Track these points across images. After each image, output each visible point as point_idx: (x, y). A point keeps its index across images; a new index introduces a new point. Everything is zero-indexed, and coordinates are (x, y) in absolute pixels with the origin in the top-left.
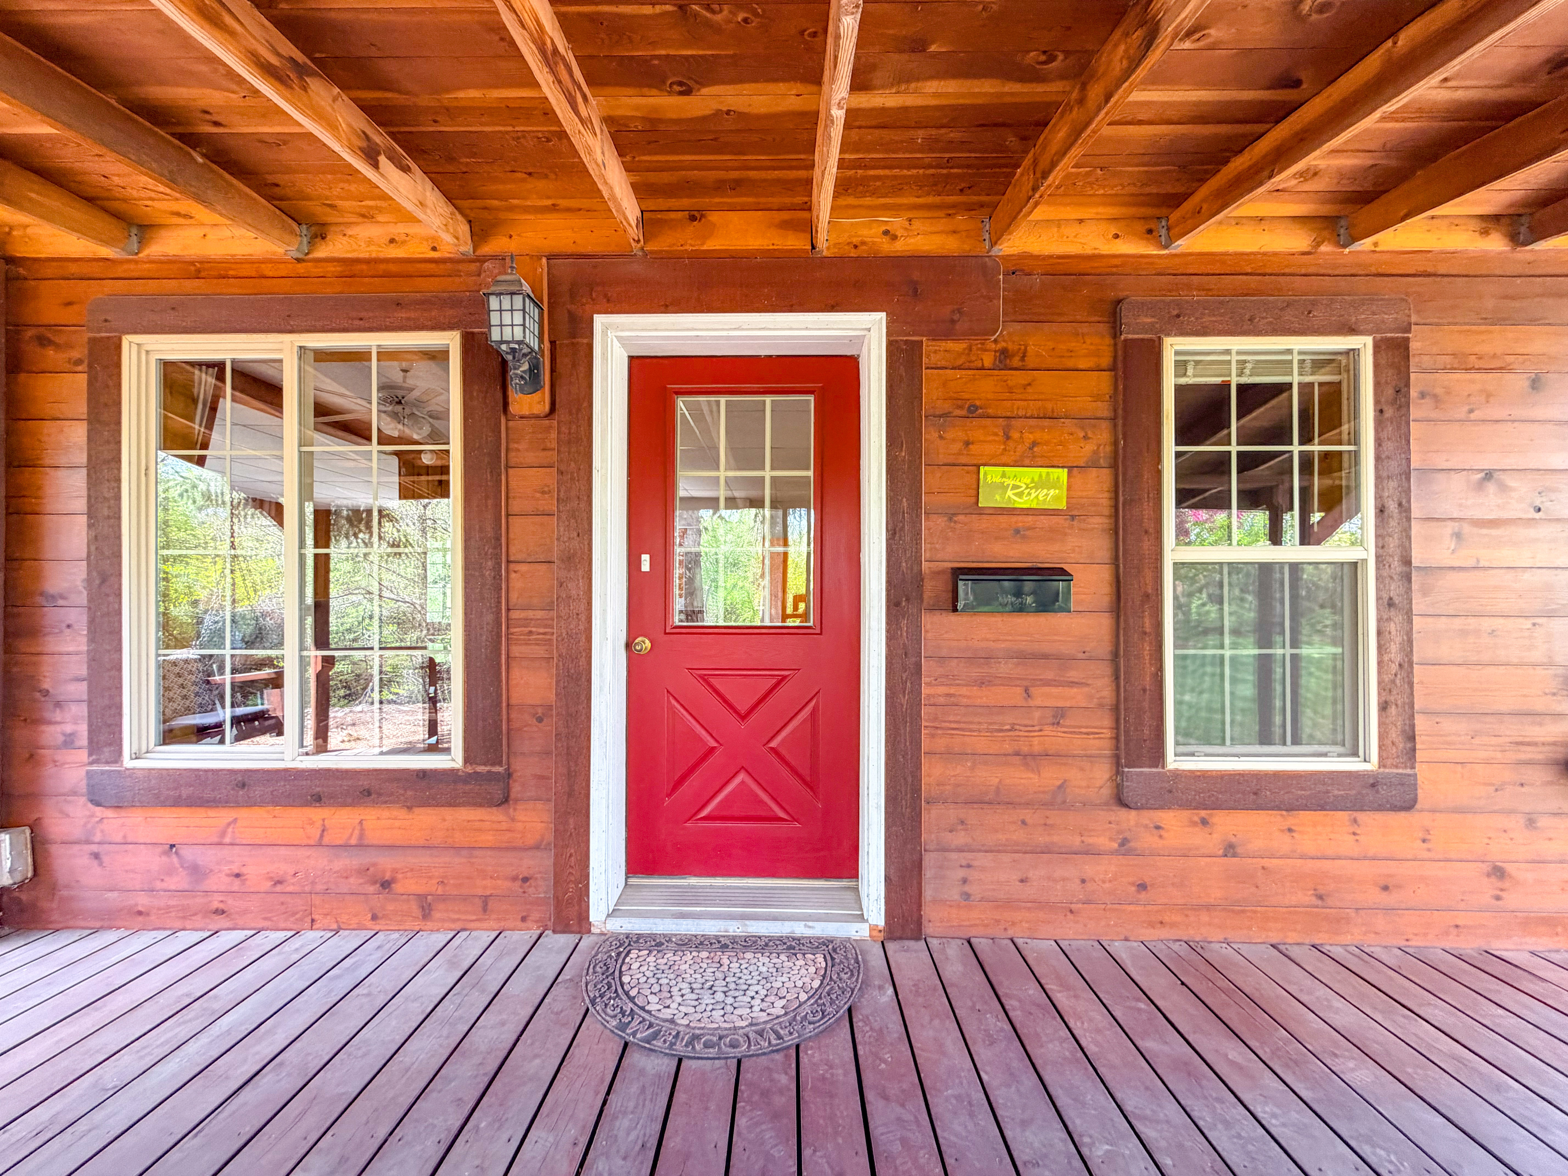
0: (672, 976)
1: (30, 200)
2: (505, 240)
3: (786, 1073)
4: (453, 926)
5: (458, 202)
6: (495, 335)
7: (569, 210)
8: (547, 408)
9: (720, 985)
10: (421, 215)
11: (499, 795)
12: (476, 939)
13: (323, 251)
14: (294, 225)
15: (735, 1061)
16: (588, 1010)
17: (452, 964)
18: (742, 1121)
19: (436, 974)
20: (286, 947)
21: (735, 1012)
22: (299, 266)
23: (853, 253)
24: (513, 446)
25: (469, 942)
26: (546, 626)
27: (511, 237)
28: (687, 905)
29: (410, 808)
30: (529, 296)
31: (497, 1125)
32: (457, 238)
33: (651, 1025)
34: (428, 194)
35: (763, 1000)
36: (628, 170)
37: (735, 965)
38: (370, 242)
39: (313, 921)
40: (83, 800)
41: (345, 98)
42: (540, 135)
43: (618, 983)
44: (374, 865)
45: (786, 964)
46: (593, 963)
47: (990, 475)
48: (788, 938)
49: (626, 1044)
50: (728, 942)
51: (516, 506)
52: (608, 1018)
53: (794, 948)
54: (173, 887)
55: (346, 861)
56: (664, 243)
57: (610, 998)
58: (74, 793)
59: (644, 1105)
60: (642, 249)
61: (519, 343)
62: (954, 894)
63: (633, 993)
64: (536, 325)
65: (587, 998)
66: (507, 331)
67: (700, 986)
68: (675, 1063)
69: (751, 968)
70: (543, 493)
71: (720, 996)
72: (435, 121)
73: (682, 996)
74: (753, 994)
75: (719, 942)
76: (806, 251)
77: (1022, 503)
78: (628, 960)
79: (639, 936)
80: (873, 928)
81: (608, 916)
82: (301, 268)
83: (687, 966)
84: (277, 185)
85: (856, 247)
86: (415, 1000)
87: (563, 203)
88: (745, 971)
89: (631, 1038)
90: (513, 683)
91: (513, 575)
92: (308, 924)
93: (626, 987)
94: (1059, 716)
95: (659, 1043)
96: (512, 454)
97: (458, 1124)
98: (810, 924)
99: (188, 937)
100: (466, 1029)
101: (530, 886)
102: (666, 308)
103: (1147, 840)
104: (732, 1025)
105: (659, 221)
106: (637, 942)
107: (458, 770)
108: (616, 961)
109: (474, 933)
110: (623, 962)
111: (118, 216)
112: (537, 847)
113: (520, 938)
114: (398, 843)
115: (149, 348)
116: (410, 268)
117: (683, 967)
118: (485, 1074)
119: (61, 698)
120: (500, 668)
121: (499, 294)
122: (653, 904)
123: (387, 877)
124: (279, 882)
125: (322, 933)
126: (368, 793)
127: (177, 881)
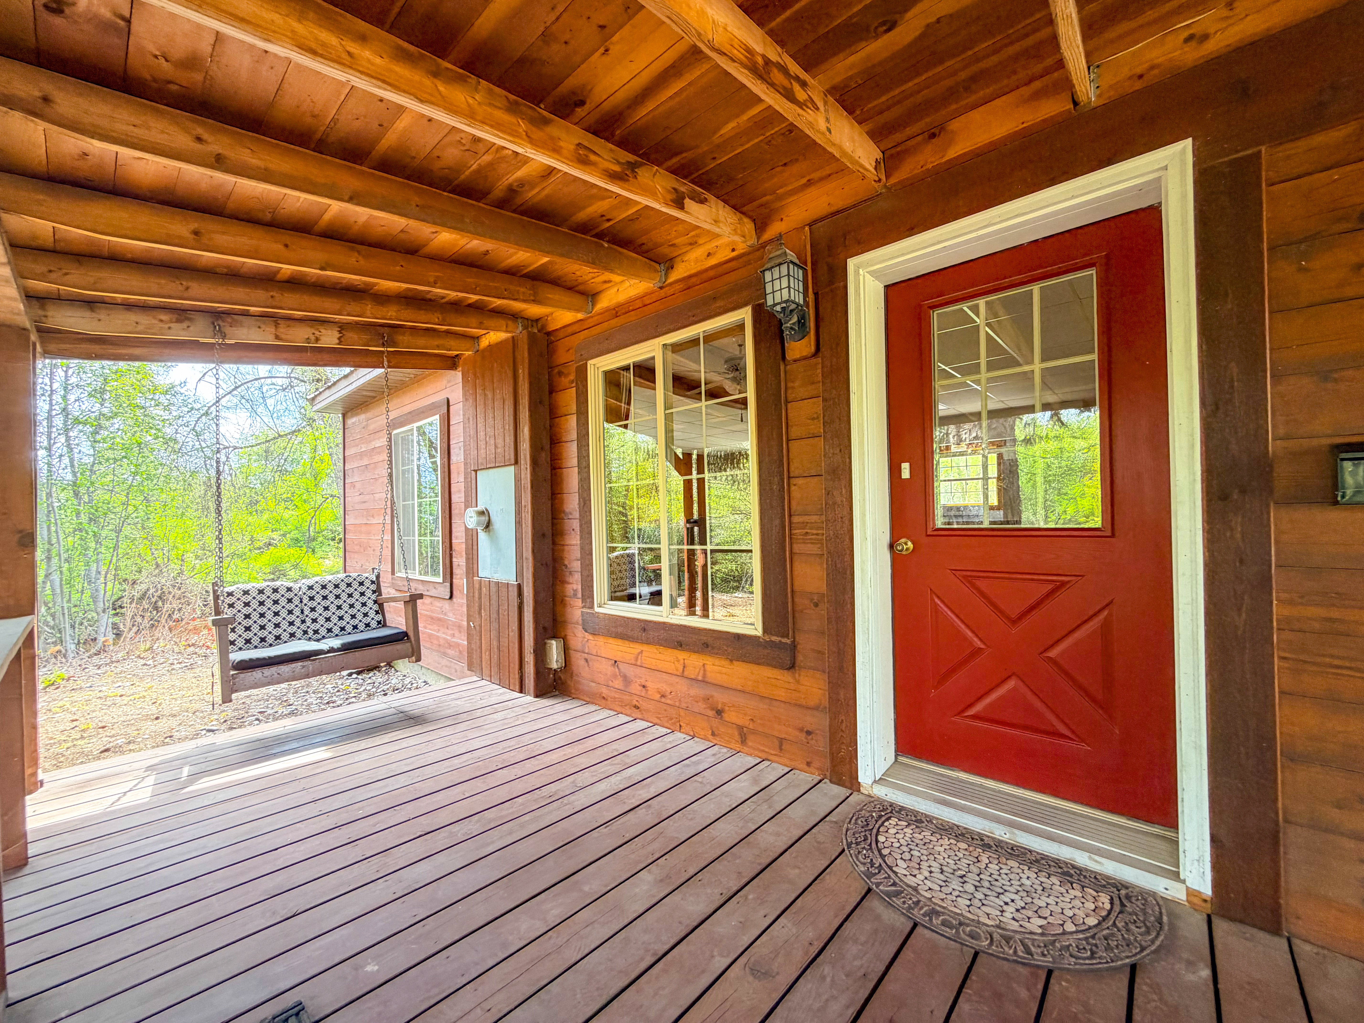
0: (925, 852)
1: (548, 298)
2: (779, 223)
3: (1028, 990)
4: (760, 755)
5: (745, 209)
6: (770, 302)
7: (821, 179)
8: (813, 349)
9: (972, 878)
10: (717, 230)
11: (788, 662)
12: (774, 769)
13: (674, 276)
14: (657, 266)
15: (973, 951)
16: (843, 850)
17: (755, 781)
18: (964, 1006)
19: (743, 784)
20: (665, 738)
21: (983, 908)
22: (662, 291)
23: (1138, 85)
24: (790, 385)
25: (769, 769)
26: (817, 529)
27: (782, 220)
28: (950, 795)
29: (731, 661)
30: (792, 262)
31: (759, 901)
32: (744, 237)
33: (894, 884)
34: (720, 212)
35: (1017, 910)
36: (860, 123)
37: (993, 867)
38: (697, 260)
39: (680, 726)
40: (581, 627)
41: (661, 171)
42: (783, 131)
43: (874, 839)
44: (712, 696)
45: (1057, 887)
46: (855, 816)
48: (1066, 864)
49: (869, 890)
50: (992, 844)
51: (795, 432)
52: (857, 862)
53: (1071, 876)
54: (616, 687)
55: (696, 691)
56: (906, 171)
57: (864, 848)
58: (578, 623)
59: (873, 944)
60: (885, 186)
61: (786, 302)
63: (885, 852)
64: (801, 284)
65: (844, 841)
66: (778, 295)
67: (951, 871)
68: (910, 925)
69: (1012, 876)
70: (813, 419)
71: (969, 888)
72: (714, 158)
73: (931, 872)
74: (1008, 900)
75: (982, 840)
76: (1069, 111)
78: (886, 824)
79: (902, 808)
80: (1191, 893)
81: (875, 781)
82: (662, 293)
83: (942, 849)
84: (643, 244)
85: (1141, 76)
86: (726, 796)
87: (816, 175)
88: (1004, 876)
89: (874, 886)
90: (795, 573)
91: (793, 488)
92: (678, 728)
93: (880, 845)
95: (898, 902)
96: (789, 391)
97: (735, 889)
98: (1096, 858)
99: (623, 718)
100: (754, 828)
101: (812, 739)
102: (912, 230)
104: (976, 918)
105: (898, 153)
106: (899, 812)
107: (759, 637)
108: (877, 821)
109: (774, 765)
110: (882, 824)
111: (582, 293)
112: (816, 708)
113: (805, 778)
114: (725, 685)
115: (597, 366)
116: (720, 270)
117: (938, 848)
118: (759, 864)
119: (572, 570)
120: (785, 561)
121: (770, 269)
122: (918, 784)
123: (720, 707)
124: (663, 696)
125: (685, 736)
126: (706, 645)
127: (618, 683)
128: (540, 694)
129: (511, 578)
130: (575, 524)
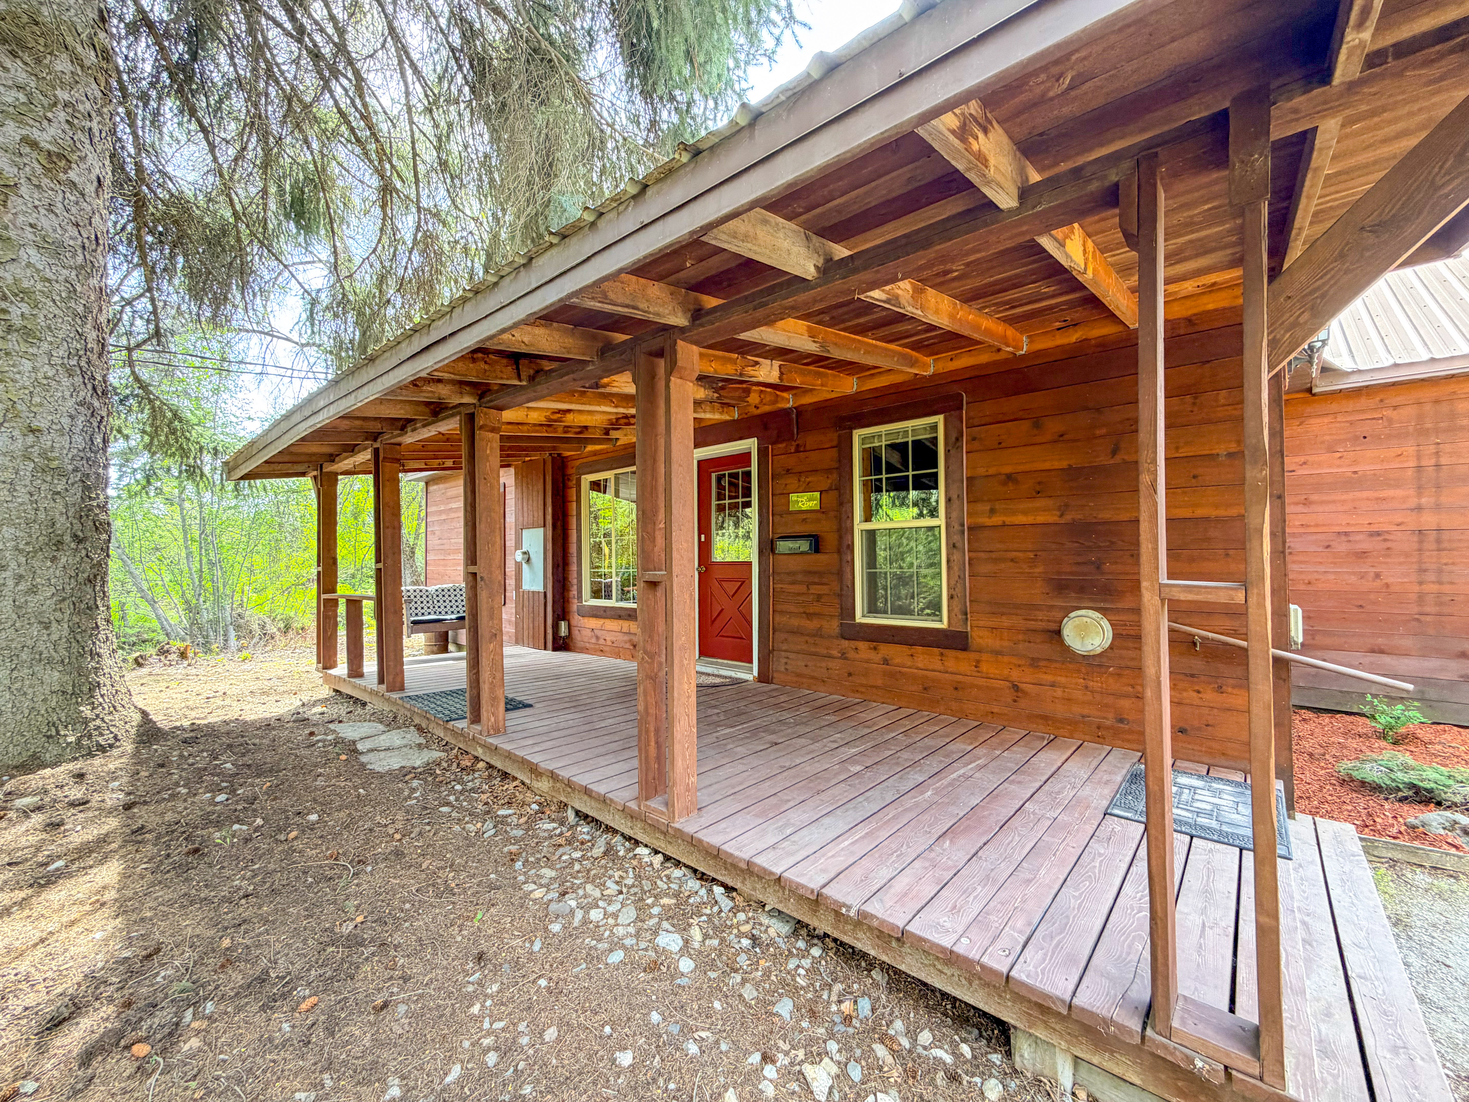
13: (619, 443)
22: (614, 448)
39: (620, 656)
40: (576, 613)
44: (632, 639)
47: (793, 497)
54: (593, 642)
62: (782, 669)
77: (804, 508)
80: (754, 677)
94: (819, 597)
103: (851, 654)
115: (586, 478)
119: (573, 584)
123: (635, 644)
124: (613, 643)
126: (630, 616)
127: (594, 640)
128: (555, 649)
129: (541, 589)
130: (575, 560)
